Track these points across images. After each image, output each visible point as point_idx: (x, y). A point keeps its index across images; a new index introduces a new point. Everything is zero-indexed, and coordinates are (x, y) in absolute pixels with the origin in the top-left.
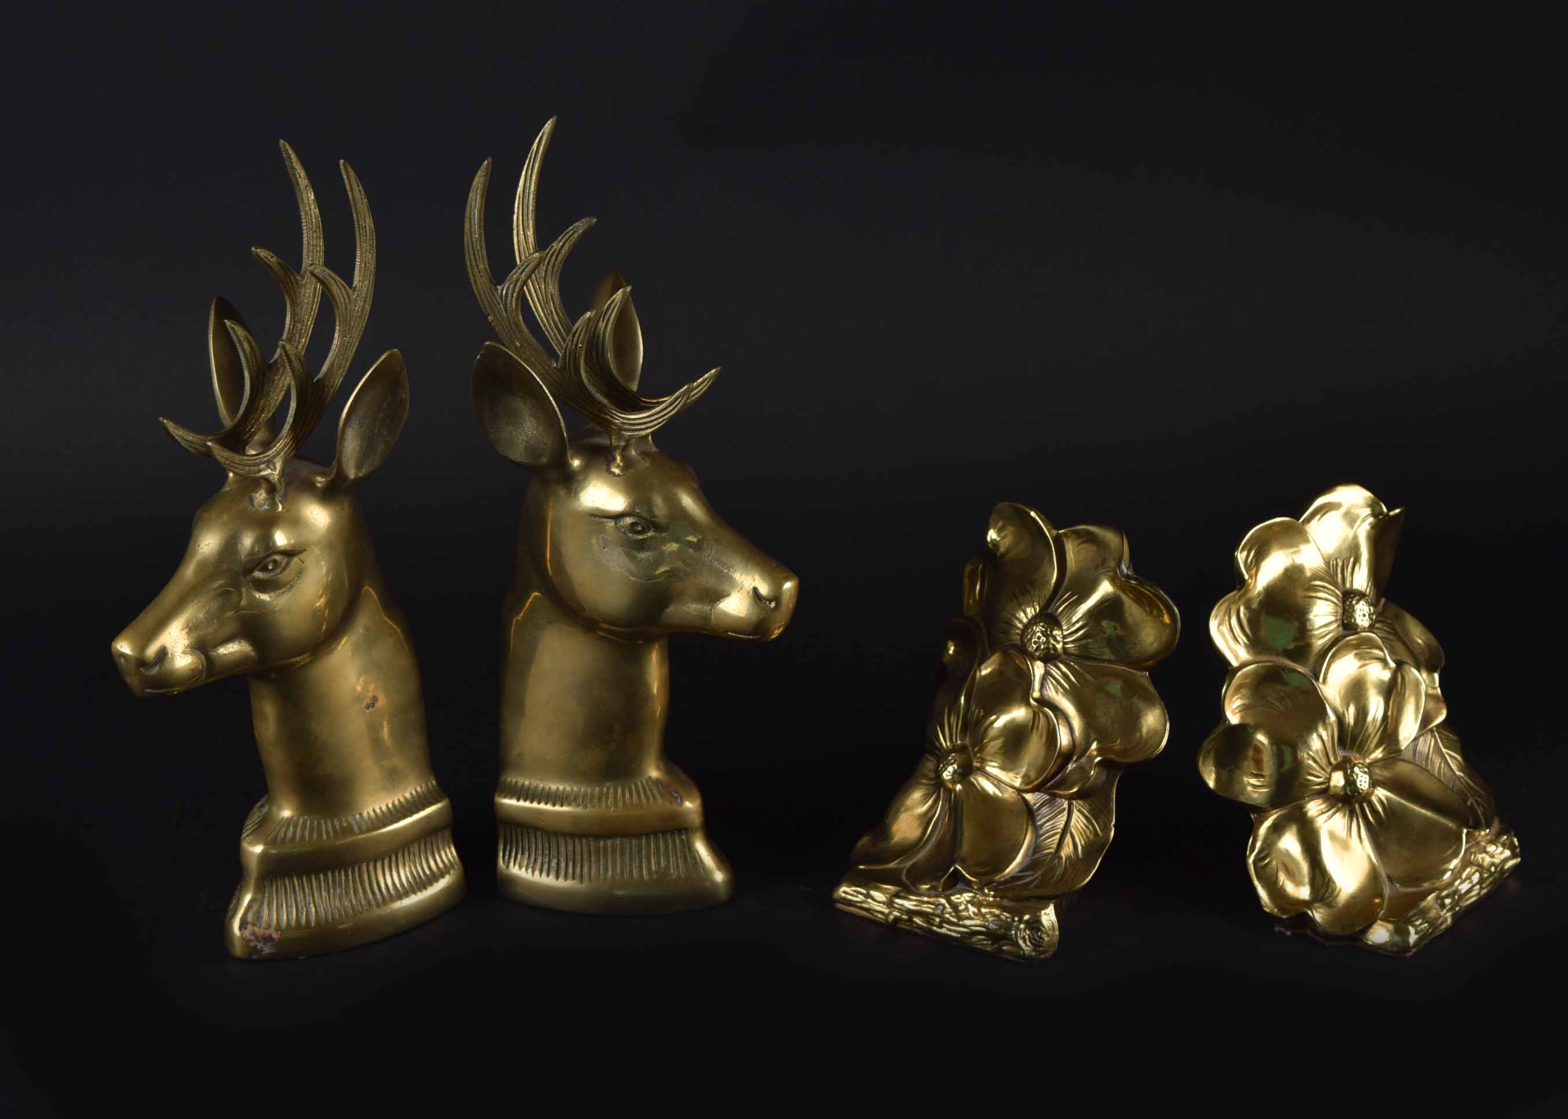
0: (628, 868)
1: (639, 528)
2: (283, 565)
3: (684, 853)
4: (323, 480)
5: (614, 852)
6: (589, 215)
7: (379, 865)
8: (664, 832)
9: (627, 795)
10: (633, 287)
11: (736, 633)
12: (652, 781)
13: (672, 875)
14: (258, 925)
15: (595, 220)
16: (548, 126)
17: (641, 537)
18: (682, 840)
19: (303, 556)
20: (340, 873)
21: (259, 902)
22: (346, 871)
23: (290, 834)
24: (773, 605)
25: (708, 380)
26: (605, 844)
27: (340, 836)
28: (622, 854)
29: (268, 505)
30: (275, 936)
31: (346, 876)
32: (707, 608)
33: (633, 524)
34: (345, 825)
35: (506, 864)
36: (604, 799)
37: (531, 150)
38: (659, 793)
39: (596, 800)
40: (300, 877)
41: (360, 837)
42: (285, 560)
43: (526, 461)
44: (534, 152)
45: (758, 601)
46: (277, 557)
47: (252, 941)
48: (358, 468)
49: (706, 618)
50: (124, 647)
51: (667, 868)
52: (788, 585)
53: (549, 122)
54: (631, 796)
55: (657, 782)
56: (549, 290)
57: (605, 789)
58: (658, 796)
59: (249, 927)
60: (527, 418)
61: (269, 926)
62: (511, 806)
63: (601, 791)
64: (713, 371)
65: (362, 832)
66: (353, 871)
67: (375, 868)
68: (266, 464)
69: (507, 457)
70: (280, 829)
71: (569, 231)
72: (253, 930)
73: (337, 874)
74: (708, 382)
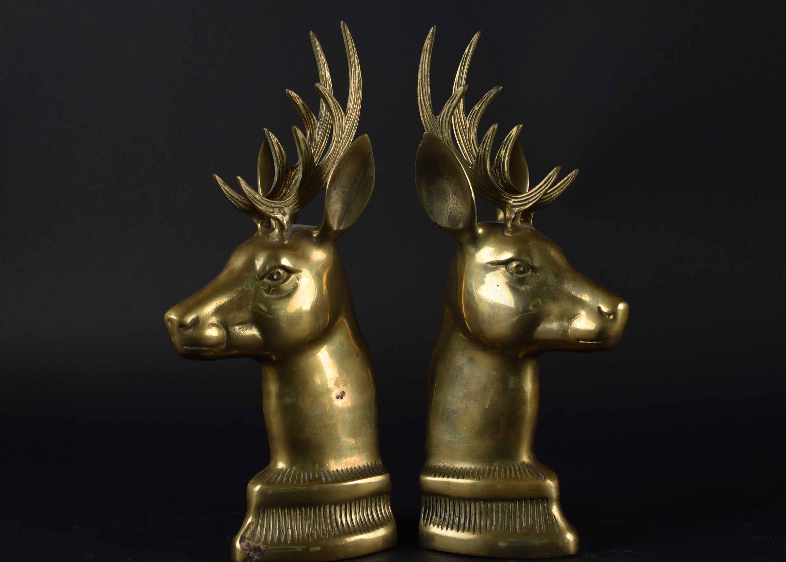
0: (506, 523)
1: (522, 269)
2: (284, 278)
3: (545, 516)
4: (317, 231)
5: (497, 512)
6: (498, 85)
7: (338, 509)
8: (532, 499)
9: (508, 472)
10: (524, 125)
11: (585, 341)
12: (525, 465)
13: (536, 530)
14: (252, 539)
15: (501, 88)
16: (476, 37)
17: (522, 276)
18: (544, 506)
19: (298, 275)
20: (310, 509)
21: (254, 525)
22: (315, 509)
23: (279, 478)
24: (611, 317)
25: (570, 178)
26: (491, 506)
27: (313, 482)
28: (503, 514)
29: (278, 239)
30: (262, 547)
31: (315, 512)
32: (566, 324)
33: (517, 266)
34: (317, 476)
35: (425, 523)
36: (492, 474)
37: (465, 53)
38: (529, 472)
39: (486, 475)
40: (283, 508)
41: (326, 485)
42: (286, 275)
43: (448, 226)
44: (466, 54)
45: (601, 315)
46: (281, 271)
47: (247, 550)
48: (340, 223)
49: (565, 332)
50: (172, 316)
51: (533, 525)
52: (621, 306)
53: (476, 35)
54: (510, 473)
55: (528, 466)
56: (471, 136)
57: (493, 468)
58: (528, 474)
59: (246, 541)
60: (451, 196)
61: (259, 541)
62: (430, 481)
63: (490, 469)
64: (573, 172)
65: (327, 482)
66: (320, 509)
67: (335, 510)
68: (279, 209)
69: (437, 224)
70: (273, 475)
71: (485, 97)
72: (248, 543)
73: (308, 510)
74: (571, 179)
